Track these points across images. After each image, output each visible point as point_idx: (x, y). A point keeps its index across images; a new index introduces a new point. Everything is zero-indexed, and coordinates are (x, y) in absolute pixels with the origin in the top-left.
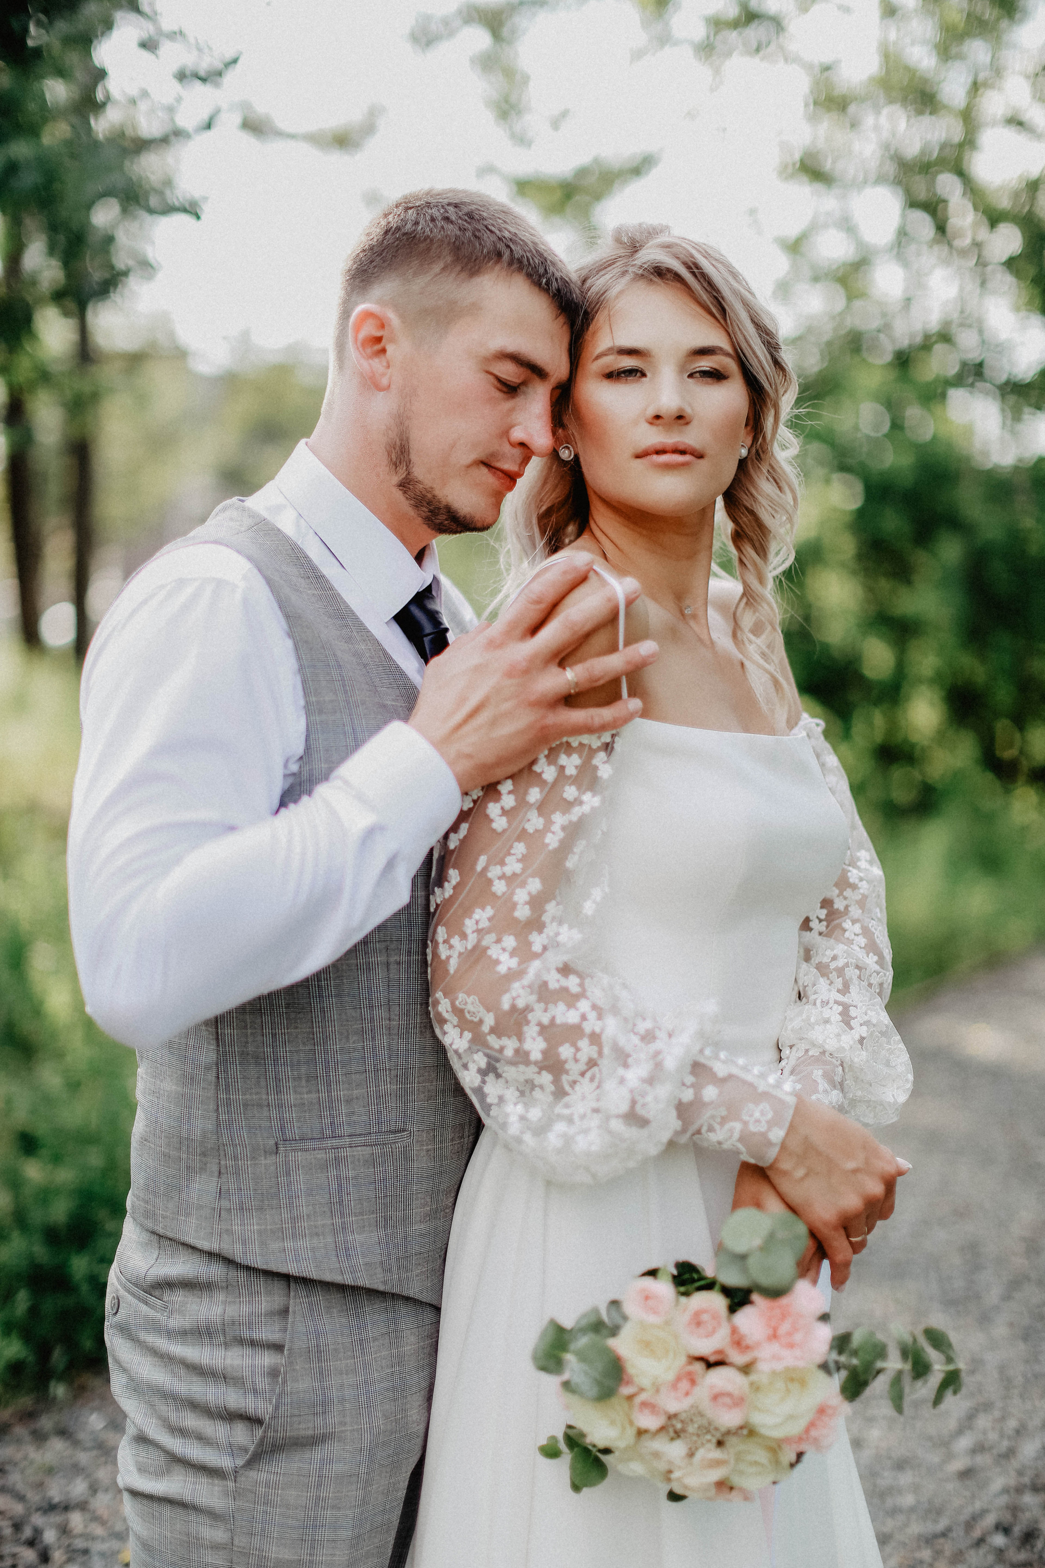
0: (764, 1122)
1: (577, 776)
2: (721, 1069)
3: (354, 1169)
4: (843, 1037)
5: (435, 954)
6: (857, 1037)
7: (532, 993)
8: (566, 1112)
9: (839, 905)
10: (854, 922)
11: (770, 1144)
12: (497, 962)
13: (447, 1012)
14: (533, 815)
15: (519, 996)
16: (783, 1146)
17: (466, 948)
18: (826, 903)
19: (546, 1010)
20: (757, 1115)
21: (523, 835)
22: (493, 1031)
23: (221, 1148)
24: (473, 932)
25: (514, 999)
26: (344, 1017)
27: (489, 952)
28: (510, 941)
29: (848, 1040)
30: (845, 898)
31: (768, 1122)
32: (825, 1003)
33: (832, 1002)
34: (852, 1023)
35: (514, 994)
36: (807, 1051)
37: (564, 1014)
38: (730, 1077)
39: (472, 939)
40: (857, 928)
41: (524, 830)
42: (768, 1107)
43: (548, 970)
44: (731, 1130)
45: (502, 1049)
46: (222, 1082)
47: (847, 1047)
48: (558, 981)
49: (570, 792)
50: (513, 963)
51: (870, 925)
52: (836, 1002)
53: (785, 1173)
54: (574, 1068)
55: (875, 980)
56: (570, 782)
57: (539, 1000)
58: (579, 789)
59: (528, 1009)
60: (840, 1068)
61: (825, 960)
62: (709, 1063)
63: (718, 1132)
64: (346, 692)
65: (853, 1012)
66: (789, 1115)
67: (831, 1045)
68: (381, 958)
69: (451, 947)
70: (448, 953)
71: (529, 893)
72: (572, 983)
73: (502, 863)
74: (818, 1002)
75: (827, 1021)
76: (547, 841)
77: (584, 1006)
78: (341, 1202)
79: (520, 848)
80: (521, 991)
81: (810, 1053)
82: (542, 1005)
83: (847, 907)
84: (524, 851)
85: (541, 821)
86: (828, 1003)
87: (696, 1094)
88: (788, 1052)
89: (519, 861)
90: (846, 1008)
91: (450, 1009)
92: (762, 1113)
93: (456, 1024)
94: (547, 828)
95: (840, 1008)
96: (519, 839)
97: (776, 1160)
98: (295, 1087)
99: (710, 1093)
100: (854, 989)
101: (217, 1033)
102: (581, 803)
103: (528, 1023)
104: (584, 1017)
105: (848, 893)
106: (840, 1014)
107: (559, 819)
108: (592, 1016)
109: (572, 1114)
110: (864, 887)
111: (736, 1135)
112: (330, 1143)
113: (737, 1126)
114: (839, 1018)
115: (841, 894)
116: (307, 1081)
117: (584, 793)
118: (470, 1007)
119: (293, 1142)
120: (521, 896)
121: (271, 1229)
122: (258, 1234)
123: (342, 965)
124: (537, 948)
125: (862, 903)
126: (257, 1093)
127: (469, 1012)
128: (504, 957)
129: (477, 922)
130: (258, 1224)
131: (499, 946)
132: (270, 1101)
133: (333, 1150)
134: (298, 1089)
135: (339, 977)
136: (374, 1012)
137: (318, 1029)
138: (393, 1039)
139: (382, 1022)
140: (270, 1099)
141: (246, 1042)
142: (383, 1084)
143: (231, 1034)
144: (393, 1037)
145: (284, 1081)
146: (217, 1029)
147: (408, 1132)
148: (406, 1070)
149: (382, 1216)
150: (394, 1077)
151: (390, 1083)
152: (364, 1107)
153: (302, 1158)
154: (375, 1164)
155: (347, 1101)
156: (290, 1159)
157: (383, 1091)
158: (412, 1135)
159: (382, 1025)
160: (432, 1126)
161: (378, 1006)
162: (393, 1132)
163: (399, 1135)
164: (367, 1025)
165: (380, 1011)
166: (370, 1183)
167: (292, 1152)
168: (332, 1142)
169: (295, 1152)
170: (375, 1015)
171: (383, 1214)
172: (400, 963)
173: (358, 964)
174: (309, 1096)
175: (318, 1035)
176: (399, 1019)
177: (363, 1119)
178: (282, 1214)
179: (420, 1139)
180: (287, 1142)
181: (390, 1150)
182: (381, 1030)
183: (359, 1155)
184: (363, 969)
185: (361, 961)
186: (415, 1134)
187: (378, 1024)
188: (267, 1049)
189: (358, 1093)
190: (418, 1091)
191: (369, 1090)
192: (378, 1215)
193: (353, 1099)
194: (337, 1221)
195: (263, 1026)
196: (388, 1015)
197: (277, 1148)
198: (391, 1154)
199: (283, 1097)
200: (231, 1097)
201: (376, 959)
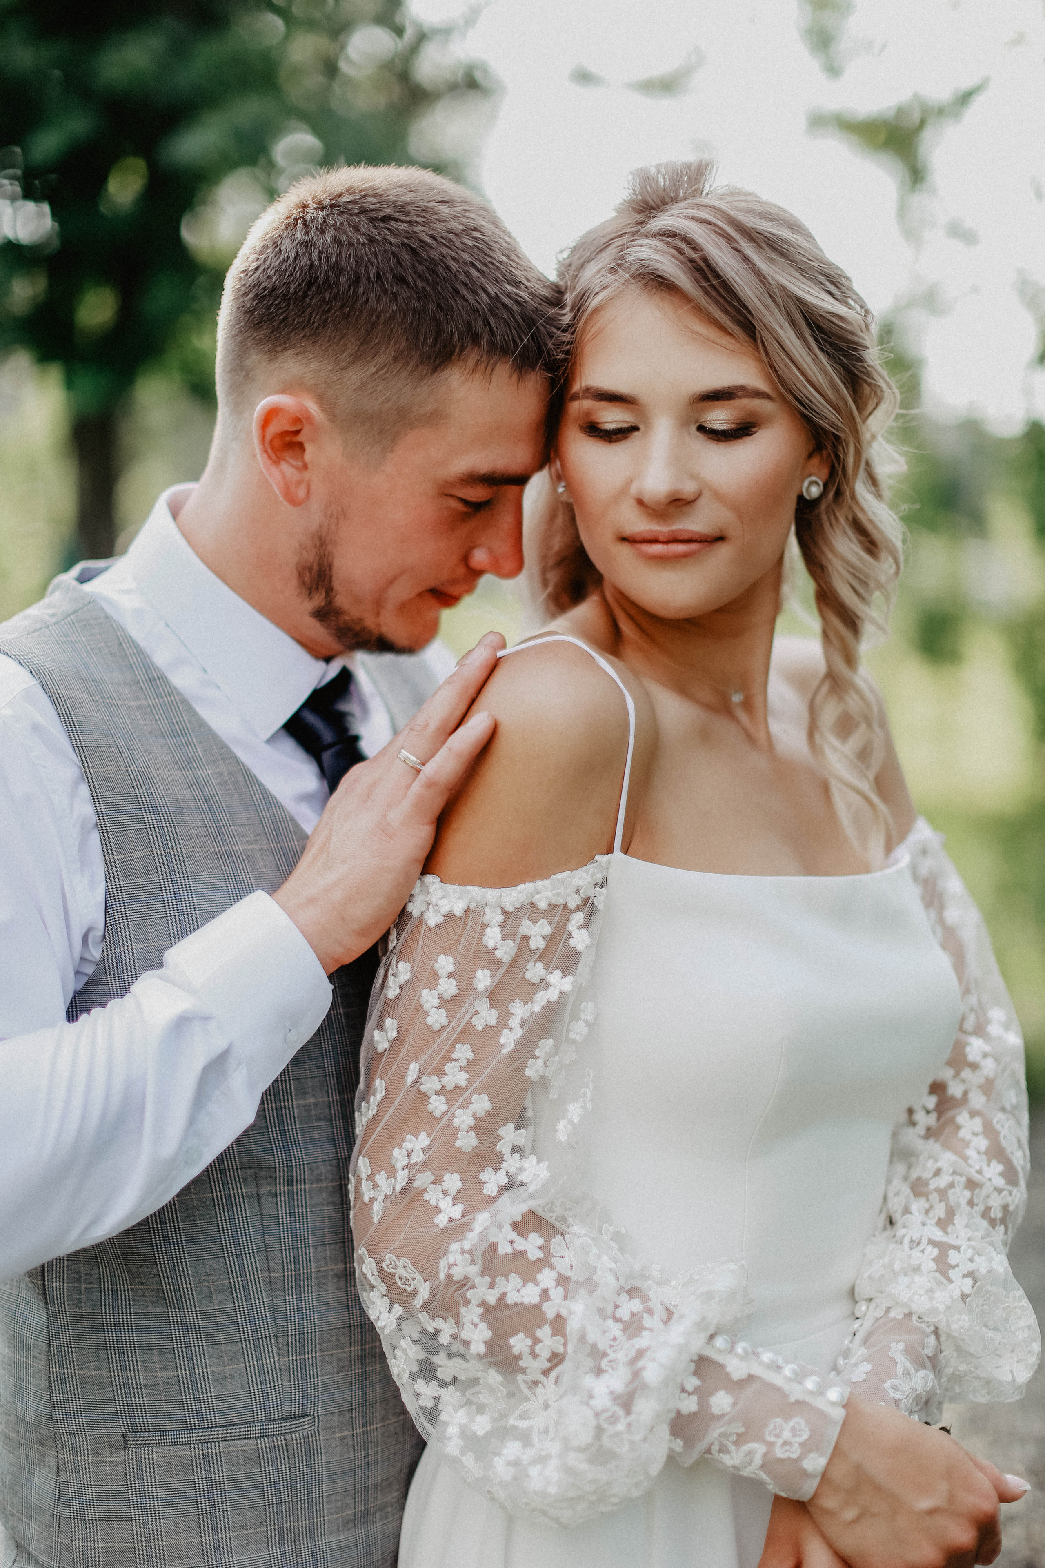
0: (796, 1446)
1: (546, 949)
2: (736, 1368)
3: (230, 1469)
4: (938, 1294)
5: (359, 1194)
6: (957, 1294)
7: (473, 1262)
8: (522, 1424)
9: (955, 1090)
10: (973, 1114)
11: (805, 1474)
12: (437, 1210)
13: (373, 1275)
14: (483, 1005)
15: (455, 1264)
16: (825, 1477)
17: (394, 1190)
18: (937, 1088)
19: (492, 1286)
20: (787, 1434)
21: (467, 1034)
22: (426, 1306)
23: (58, 1437)
24: (404, 1168)
25: (450, 1266)
26: (202, 1270)
27: (427, 1197)
28: (453, 1182)
29: (944, 1297)
30: (963, 1081)
31: (802, 1444)
32: (915, 1243)
33: (924, 1241)
34: (952, 1273)
35: (451, 1261)
36: (888, 1310)
37: (518, 1291)
38: (751, 1378)
39: (402, 1177)
40: (977, 1124)
41: (469, 1025)
42: (803, 1422)
43: (500, 1227)
44: (750, 1453)
45: (437, 1332)
46: (54, 1351)
47: (941, 1308)
48: (512, 1242)
49: (535, 971)
50: (456, 1212)
51: (995, 1121)
52: (931, 1242)
53: (828, 1512)
54: (533, 1367)
55: (996, 1202)
56: (535, 958)
57: (483, 1273)
58: (546, 967)
59: (465, 1283)
60: (933, 1337)
61: (927, 1175)
62: (720, 1359)
63: (734, 1455)
64: (165, 844)
65: (953, 1257)
66: (833, 1434)
67: (921, 1304)
68: (248, 1190)
69: (376, 1186)
70: (372, 1194)
71: (474, 1115)
72: (532, 1244)
73: (440, 1072)
74: (907, 1240)
75: (917, 1269)
76: (502, 1040)
77: (547, 1278)
78: (213, 1514)
79: (464, 1052)
80: (459, 1258)
81: (892, 1314)
82: (487, 1279)
83: (965, 1093)
84: (470, 1055)
85: (494, 1013)
86: (919, 1243)
87: (700, 1403)
88: (864, 1308)
89: (462, 1069)
90: (943, 1248)
91: (376, 1273)
92: (794, 1432)
93: (384, 1293)
94: (503, 1023)
95: (935, 1252)
96: (462, 1038)
97: (815, 1496)
98: (144, 1362)
99: (721, 1401)
100: (959, 1220)
101: (44, 1285)
102: (548, 986)
103: (467, 1302)
104: (545, 1295)
105: (966, 1073)
106: (934, 1260)
107: (519, 1011)
108: (556, 1294)
109: (531, 1428)
110: (989, 1067)
111: (758, 1461)
112: (196, 1436)
113: (760, 1449)
114: (933, 1266)
115: (957, 1075)
116: (161, 1354)
117: (551, 973)
118: (401, 1271)
119: (146, 1434)
120: (463, 1119)
121: (120, 1549)
122: (104, 1554)
124: (490, 1189)
125: (988, 1087)
126: (95, 1368)
127: (400, 1278)
128: (445, 1204)
129: (409, 1154)
130: (103, 1541)
131: (439, 1187)
132: (113, 1379)
133: (200, 1446)
134: (148, 1364)
135: (189, 1217)
136: (245, 1261)
137: (168, 1287)
138: (277, 1297)
139: (258, 1275)
140: (113, 1376)
141: (79, 1301)
142: (267, 1356)
143: (60, 1289)
144: (277, 1293)
145: (130, 1354)
146: (44, 1280)
147: (310, 1418)
148: (302, 1336)
149: (275, 1529)
150: (283, 1346)
151: (279, 1355)
152: (242, 1387)
153: (157, 1453)
154: (262, 1462)
155: (218, 1380)
156: (143, 1456)
157: (269, 1366)
158: (316, 1420)
159: (258, 1278)
160: (347, 1406)
161: (249, 1253)
162: (287, 1419)
163: (297, 1422)
164: (236, 1280)
165: (253, 1260)
166: (255, 1487)
167: (145, 1448)
168: (198, 1434)
169: (148, 1447)
170: (246, 1266)
171: (276, 1527)
172: (276, 1195)
173: (215, 1198)
174: (164, 1374)
175: (169, 1294)
176: (284, 1269)
177: (242, 1403)
178: (134, 1529)
179: (329, 1425)
180: (138, 1434)
181: (283, 1442)
182: (258, 1285)
183: (238, 1451)
184: (223, 1205)
185: (219, 1194)
186: (321, 1419)
187: (252, 1277)
188: (105, 1310)
189: (233, 1369)
190: (322, 1361)
191: (247, 1364)
192: (269, 1528)
193: (225, 1377)
194: (207, 1538)
195: (100, 1279)
196: (266, 1265)
197: (125, 1441)
198: (285, 1447)
199: (129, 1374)
200: (66, 1371)
201: (240, 1191)
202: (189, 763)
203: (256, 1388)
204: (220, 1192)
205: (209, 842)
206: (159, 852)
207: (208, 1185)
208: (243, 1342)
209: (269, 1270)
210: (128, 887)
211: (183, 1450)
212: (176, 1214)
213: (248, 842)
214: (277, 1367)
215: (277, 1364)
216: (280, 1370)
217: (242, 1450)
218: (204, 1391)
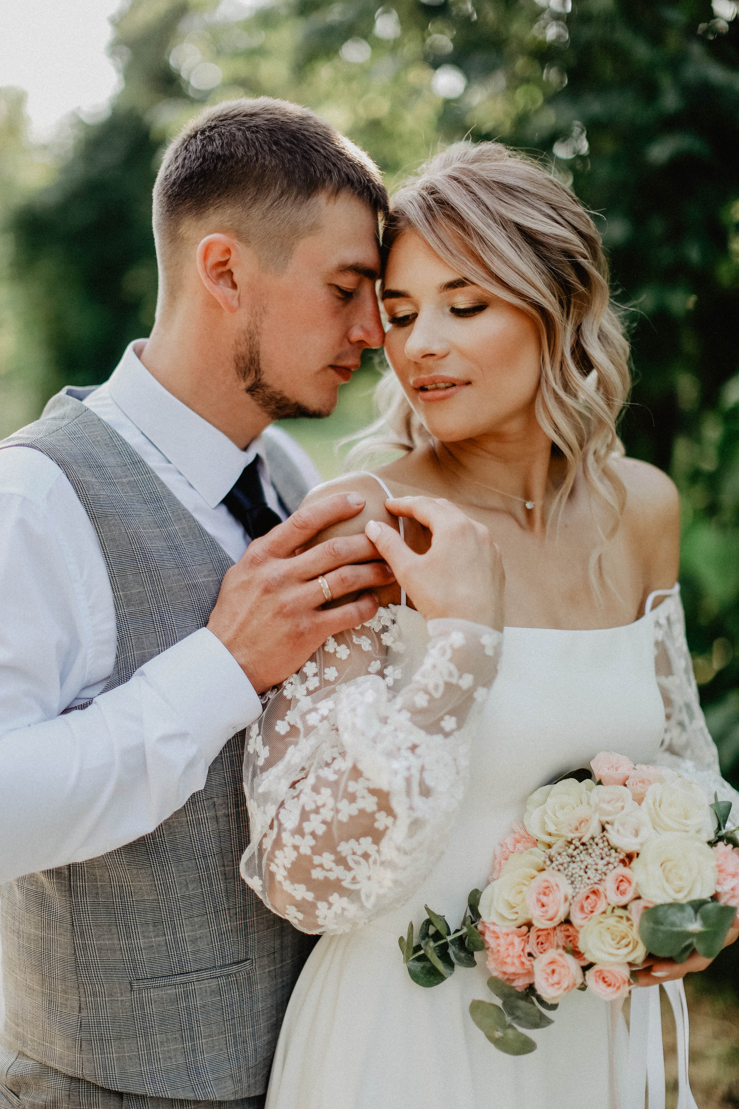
3: (202, 999)
23: (81, 986)
26: (181, 868)
46: (77, 929)
64: (152, 582)
68: (210, 814)
78: (191, 1029)
98: (143, 932)
101: (70, 885)
112: (179, 979)
116: (154, 926)
119: (145, 981)
121: (129, 1056)
122: (117, 1060)
123: (173, 822)
126: (109, 939)
130: (116, 1052)
132: (122, 945)
133: (182, 985)
134: (146, 934)
135: (171, 833)
136: (209, 861)
137: (159, 882)
138: (229, 883)
139: (217, 869)
140: (121, 944)
141: (97, 894)
142: (223, 922)
143: (83, 886)
144: (230, 881)
145: (133, 928)
146: (70, 881)
147: (250, 961)
148: (245, 907)
149: (231, 1036)
150: (233, 914)
151: (230, 921)
152: (208, 945)
153: (154, 994)
154: (222, 992)
155: (192, 941)
156: (144, 995)
157: (225, 929)
158: (254, 962)
159: (218, 872)
160: (272, 950)
161: (211, 855)
162: (236, 963)
163: (242, 964)
164: (203, 873)
165: (214, 859)
166: (218, 1009)
167: (145, 989)
168: (180, 978)
169: (147, 989)
170: (210, 864)
171: (232, 1034)
172: (229, 816)
173: (189, 820)
174: (157, 939)
175: (160, 886)
176: (234, 864)
177: (208, 955)
178: (139, 1043)
179: (262, 964)
180: (140, 981)
181: (235, 978)
182: (217, 876)
183: (206, 987)
184: (194, 824)
185: (191, 818)
186: (257, 960)
187: (214, 871)
188: (116, 900)
189: (202, 933)
190: (257, 923)
191: (211, 929)
192: (227, 1035)
193: (197, 939)
194: (187, 1044)
195: (110, 879)
196: (222, 862)
197: (131, 986)
198: (235, 982)
199: (133, 941)
200: (87, 942)
201: (205, 815)
202: (163, 523)
203: (216, 944)
204: (192, 816)
205: (181, 578)
206: (149, 589)
207: (184, 812)
208: (208, 915)
209: (224, 866)
210: (130, 613)
211: (170, 989)
212: (163, 832)
213: (205, 576)
214: (230, 929)
215: (230, 927)
216: (232, 931)
217: (209, 986)
218: (183, 949)
